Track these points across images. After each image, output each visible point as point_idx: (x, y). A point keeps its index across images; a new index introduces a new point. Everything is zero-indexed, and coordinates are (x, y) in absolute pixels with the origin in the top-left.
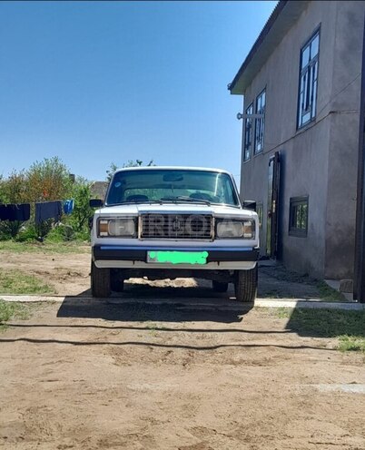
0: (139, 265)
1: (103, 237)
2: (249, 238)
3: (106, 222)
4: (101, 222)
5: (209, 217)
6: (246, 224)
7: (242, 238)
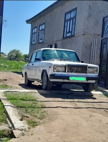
0: (66, 81)
1: (55, 71)
2: (96, 73)
3: (56, 67)
4: (54, 67)
5: (86, 66)
6: (95, 69)
7: (94, 73)
